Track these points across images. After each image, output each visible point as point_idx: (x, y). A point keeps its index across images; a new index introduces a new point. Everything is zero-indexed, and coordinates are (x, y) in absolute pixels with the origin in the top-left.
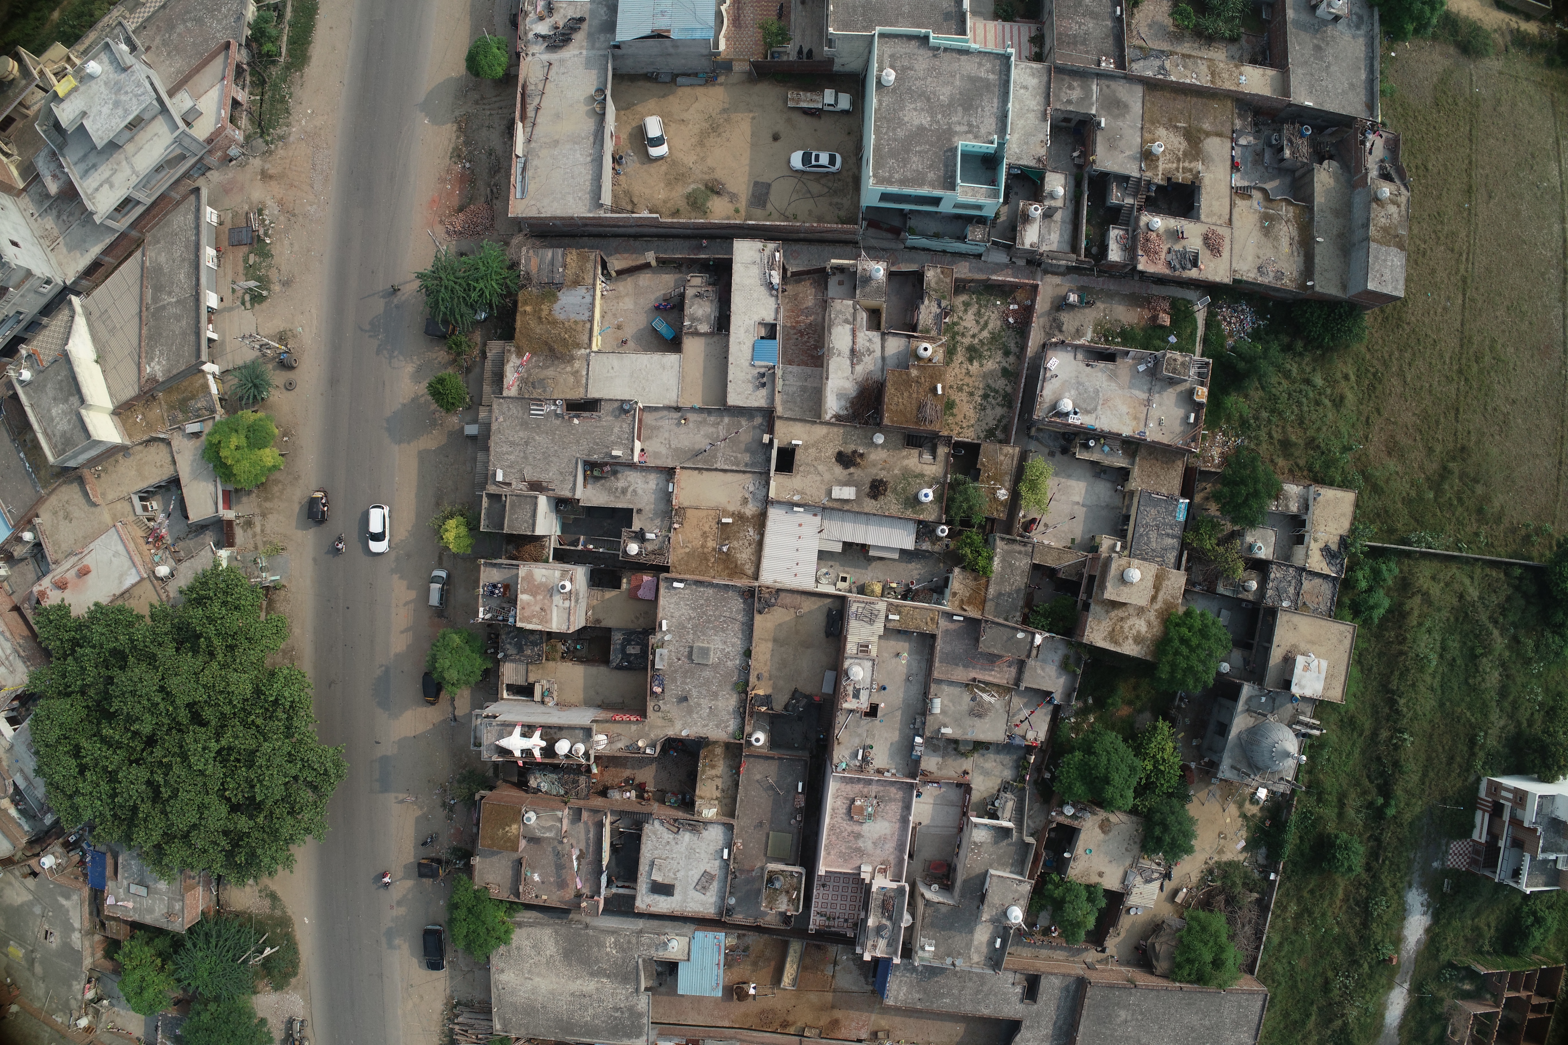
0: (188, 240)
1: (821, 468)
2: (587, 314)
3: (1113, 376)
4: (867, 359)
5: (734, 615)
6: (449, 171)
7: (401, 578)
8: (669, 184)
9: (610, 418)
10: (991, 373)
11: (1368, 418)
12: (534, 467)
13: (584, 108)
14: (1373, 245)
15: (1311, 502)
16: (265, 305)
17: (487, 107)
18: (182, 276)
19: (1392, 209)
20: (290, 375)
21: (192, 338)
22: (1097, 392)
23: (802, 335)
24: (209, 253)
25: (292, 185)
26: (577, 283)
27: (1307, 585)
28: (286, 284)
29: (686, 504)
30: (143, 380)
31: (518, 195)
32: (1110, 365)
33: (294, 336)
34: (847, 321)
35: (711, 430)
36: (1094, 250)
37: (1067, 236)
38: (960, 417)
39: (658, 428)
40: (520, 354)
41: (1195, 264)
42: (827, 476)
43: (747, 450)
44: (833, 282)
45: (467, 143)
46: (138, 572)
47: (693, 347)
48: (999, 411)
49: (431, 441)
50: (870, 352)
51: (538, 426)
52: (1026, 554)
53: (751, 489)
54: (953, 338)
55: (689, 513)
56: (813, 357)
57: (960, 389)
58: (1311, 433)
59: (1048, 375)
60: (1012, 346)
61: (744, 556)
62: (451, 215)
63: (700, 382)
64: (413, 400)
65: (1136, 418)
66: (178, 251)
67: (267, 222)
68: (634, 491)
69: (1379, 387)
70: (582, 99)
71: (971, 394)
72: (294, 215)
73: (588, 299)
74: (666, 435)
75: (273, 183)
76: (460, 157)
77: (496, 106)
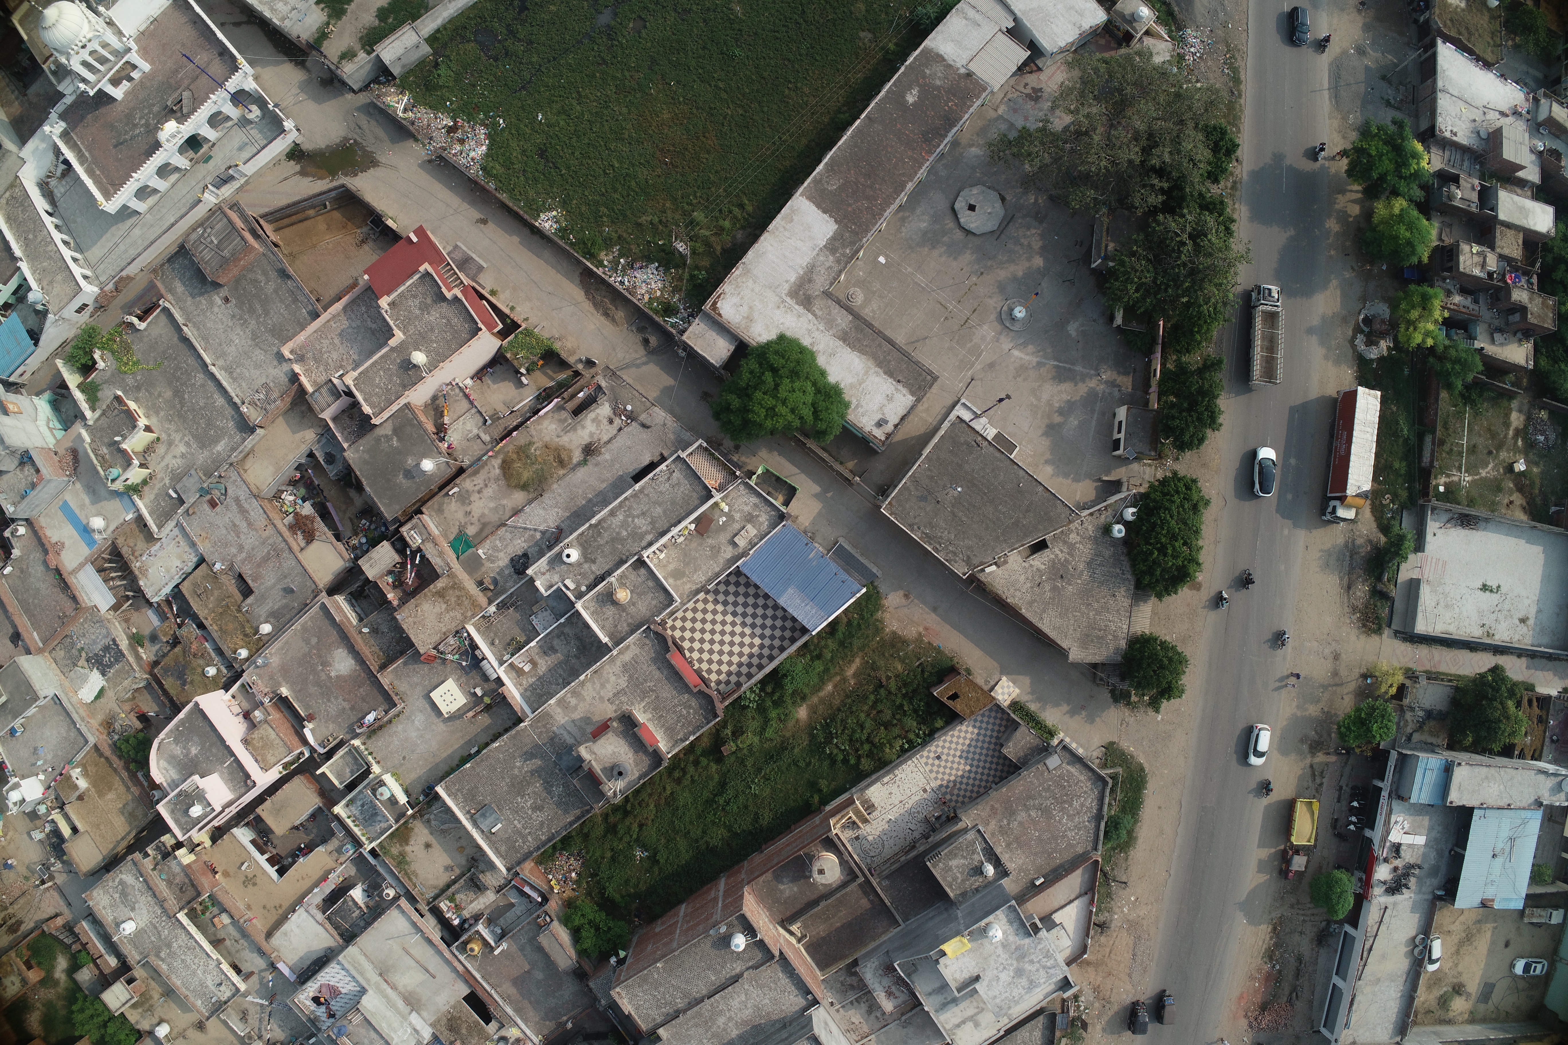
6: (1259, 970)
13: (1404, 949)
17: (1301, 912)
25: (1110, 974)
45: (1277, 945)
67: (1082, 1008)
70: (1404, 940)
72: (1109, 1003)
75: (1090, 969)
76: (1271, 958)
77: (1309, 912)
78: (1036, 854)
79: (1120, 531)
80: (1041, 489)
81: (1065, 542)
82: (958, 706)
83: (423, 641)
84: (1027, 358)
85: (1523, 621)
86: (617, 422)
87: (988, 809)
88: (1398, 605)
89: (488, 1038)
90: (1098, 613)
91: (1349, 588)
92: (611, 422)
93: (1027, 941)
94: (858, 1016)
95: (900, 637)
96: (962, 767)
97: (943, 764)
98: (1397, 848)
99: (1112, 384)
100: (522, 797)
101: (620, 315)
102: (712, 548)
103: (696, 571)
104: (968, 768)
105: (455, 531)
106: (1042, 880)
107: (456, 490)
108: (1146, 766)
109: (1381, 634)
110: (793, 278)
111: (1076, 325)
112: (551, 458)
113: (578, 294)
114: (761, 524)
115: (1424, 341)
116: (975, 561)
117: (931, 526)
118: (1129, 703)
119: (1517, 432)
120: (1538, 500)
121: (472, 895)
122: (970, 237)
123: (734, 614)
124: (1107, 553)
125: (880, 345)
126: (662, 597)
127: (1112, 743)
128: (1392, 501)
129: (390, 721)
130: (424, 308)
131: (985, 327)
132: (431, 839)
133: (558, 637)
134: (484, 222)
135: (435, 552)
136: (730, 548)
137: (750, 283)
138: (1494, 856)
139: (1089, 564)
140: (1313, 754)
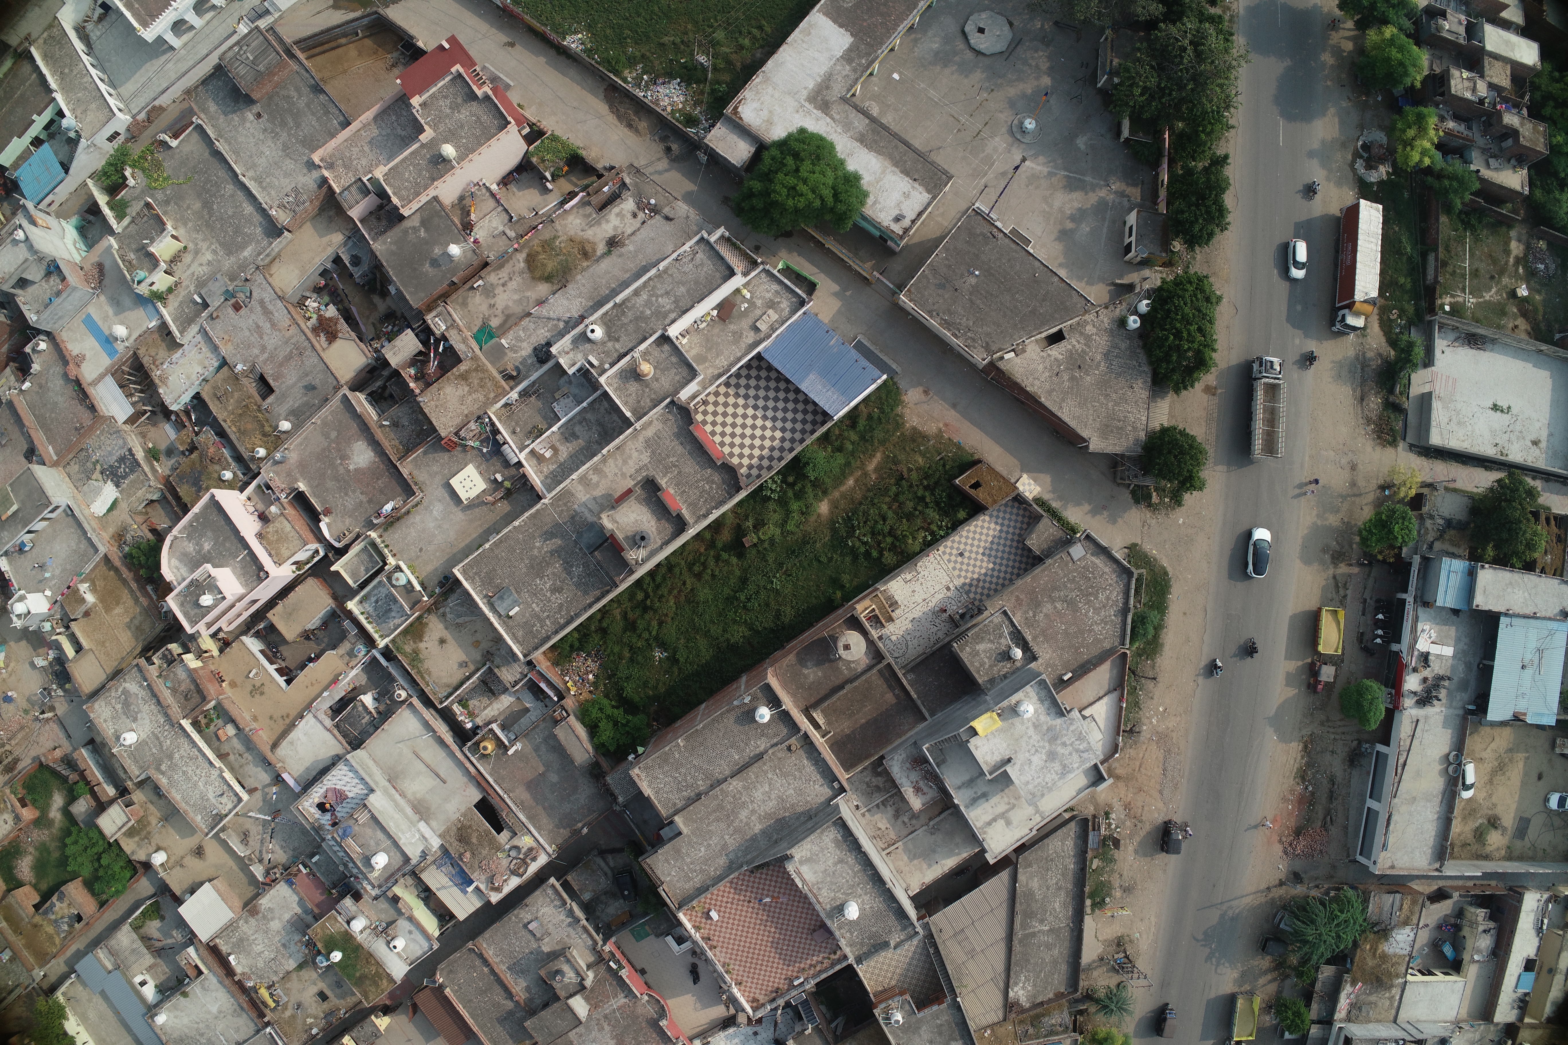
2: (1406, 949)
6: (1292, 791)
8: (1464, 818)
13: (1438, 767)
17: (1332, 730)
18: (1057, 905)
25: (1140, 790)
26: (1406, 923)
28: (1127, 890)
30: (1008, 1006)
33: (1131, 941)
40: (1354, 983)
45: (1309, 765)
62: (1289, 836)
67: (1113, 826)
70: (1438, 758)
72: (1141, 821)
73: (1412, 937)
75: (1120, 784)
76: (1303, 779)
77: (1340, 730)
78: (1063, 649)
79: (1135, 322)
80: (1056, 279)
81: (1081, 334)
82: (980, 495)
83: (444, 425)
84: (1039, 168)
85: (1535, 443)
86: (641, 216)
87: (1013, 599)
88: (1412, 418)
89: (499, 848)
90: (1117, 404)
91: (1362, 399)
92: (635, 216)
93: (1059, 721)
94: (885, 821)
95: (920, 433)
96: (985, 564)
97: (966, 561)
98: (1425, 658)
99: (1122, 194)
100: (541, 578)
101: (643, 125)
102: (734, 333)
103: (718, 356)
104: (991, 566)
105: (479, 323)
106: (1070, 675)
107: (480, 282)
108: (1169, 570)
109: (1396, 446)
110: (811, 85)
111: (1085, 138)
112: (576, 251)
113: (602, 108)
114: (783, 310)
115: (1421, 161)
116: (994, 348)
117: (951, 313)
118: (1150, 505)
119: (1518, 261)
120: (1543, 326)
121: (486, 701)
122: (980, 57)
123: (755, 407)
124: (1123, 345)
125: (896, 147)
126: (685, 372)
127: (1135, 545)
128: (1400, 317)
129: (408, 512)
130: (455, 107)
131: (997, 139)
132: (446, 634)
133: (580, 423)
134: (512, 45)
135: (459, 338)
136: (752, 333)
137: (770, 90)
138: (1523, 667)
139: (1106, 355)
140: (1336, 565)
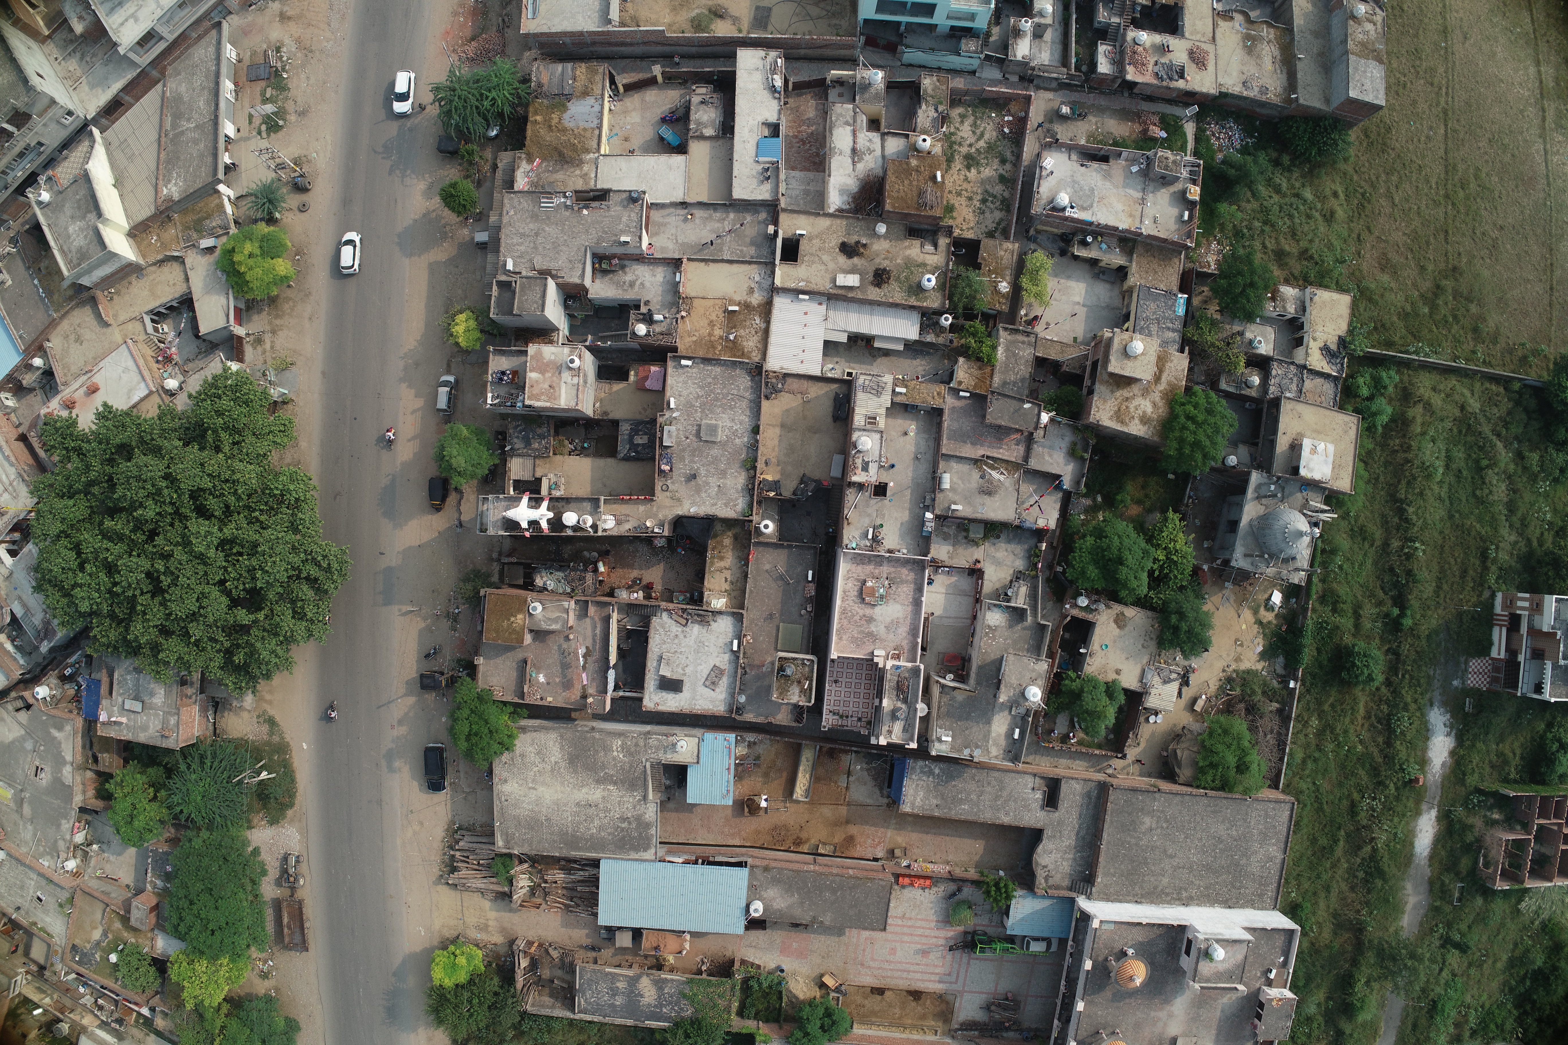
0: (208, 70)
1: (825, 258)
2: (596, 122)
3: (1107, 176)
4: (868, 158)
5: (742, 393)
7: (409, 386)
8: (674, 9)
9: (619, 208)
10: (989, 180)
11: (1359, 235)
12: (544, 256)
14: (1352, 58)
15: (1307, 304)
16: (280, 134)
18: (201, 104)
19: (1369, 27)
20: (304, 198)
21: (210, 159)
22: (1092, 190)
23: (804, 144)
24: (228, 85)
25: (309, 25)
26: (585, 93)
27: (1309, 384)
28: (302, 114)
29: (693, 294)
30: (160, 201)
31: (530, 16)
32: (1104, 166)
33: (309, 161)
34: (847, 123)
35: (717, 225)
36: (1084, 68)
37: (1057, 55)
38: (960, 220)
39: (665, 225)
40: (530, 160)
41: (1182, 76)
42: (831, 266)
43: (752, 243)
44: (833, 94)
46: (147, 386)
47: (699, 150)
48: (998, 215)
49: (441, 253)
50: (871, 151)
51: (548, 218)
52: (1029, 344)
53: (757, 278)
54: (951, 147)
55: (696, 302)
56: (815, 163)
57: (959, 194)
58: (1303, 244)
59: (1044, 173)
60: (1008, 155)
61: (751, 344)
62: (463, 45)
63: (706, 182)
64: (424, 215)
65: (1131, 216)
66: (198, 81)
67: (285, 58)
68: (642, 284)
69: (1368, 207)
71: (970, 199)
72: (311, 51)
73: (597, 108)
74: (673, 231)
75: (291, 24)
